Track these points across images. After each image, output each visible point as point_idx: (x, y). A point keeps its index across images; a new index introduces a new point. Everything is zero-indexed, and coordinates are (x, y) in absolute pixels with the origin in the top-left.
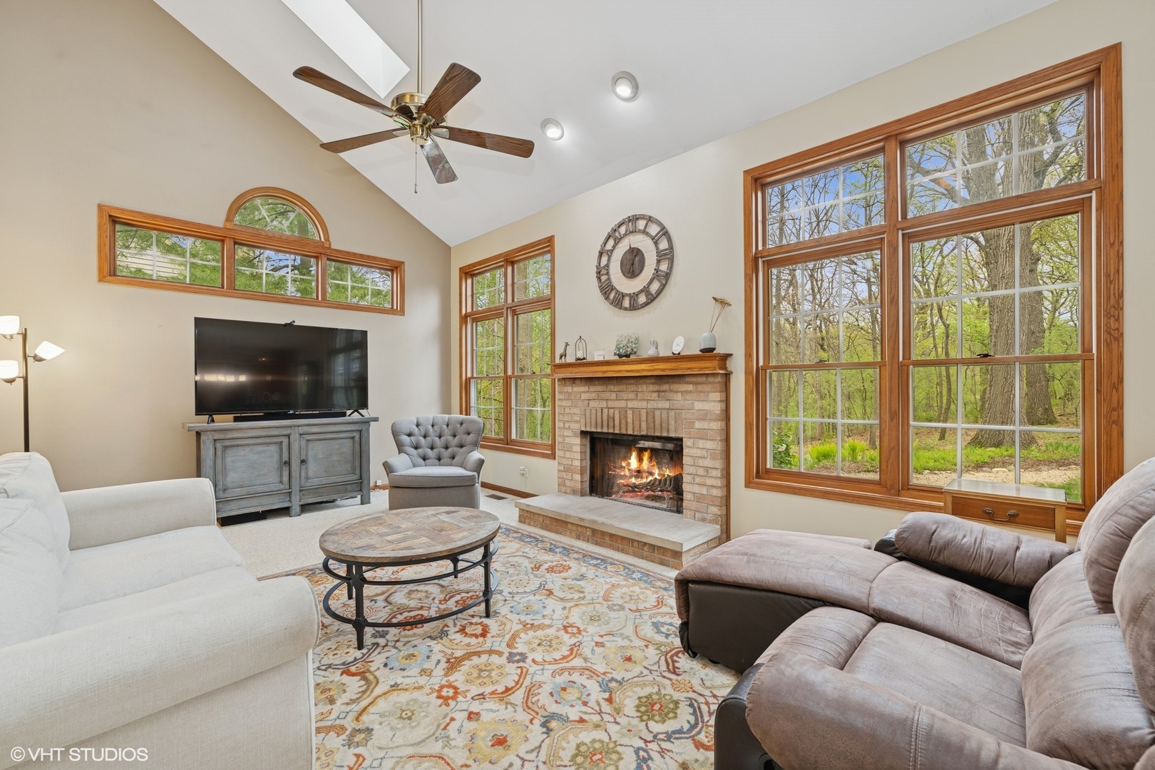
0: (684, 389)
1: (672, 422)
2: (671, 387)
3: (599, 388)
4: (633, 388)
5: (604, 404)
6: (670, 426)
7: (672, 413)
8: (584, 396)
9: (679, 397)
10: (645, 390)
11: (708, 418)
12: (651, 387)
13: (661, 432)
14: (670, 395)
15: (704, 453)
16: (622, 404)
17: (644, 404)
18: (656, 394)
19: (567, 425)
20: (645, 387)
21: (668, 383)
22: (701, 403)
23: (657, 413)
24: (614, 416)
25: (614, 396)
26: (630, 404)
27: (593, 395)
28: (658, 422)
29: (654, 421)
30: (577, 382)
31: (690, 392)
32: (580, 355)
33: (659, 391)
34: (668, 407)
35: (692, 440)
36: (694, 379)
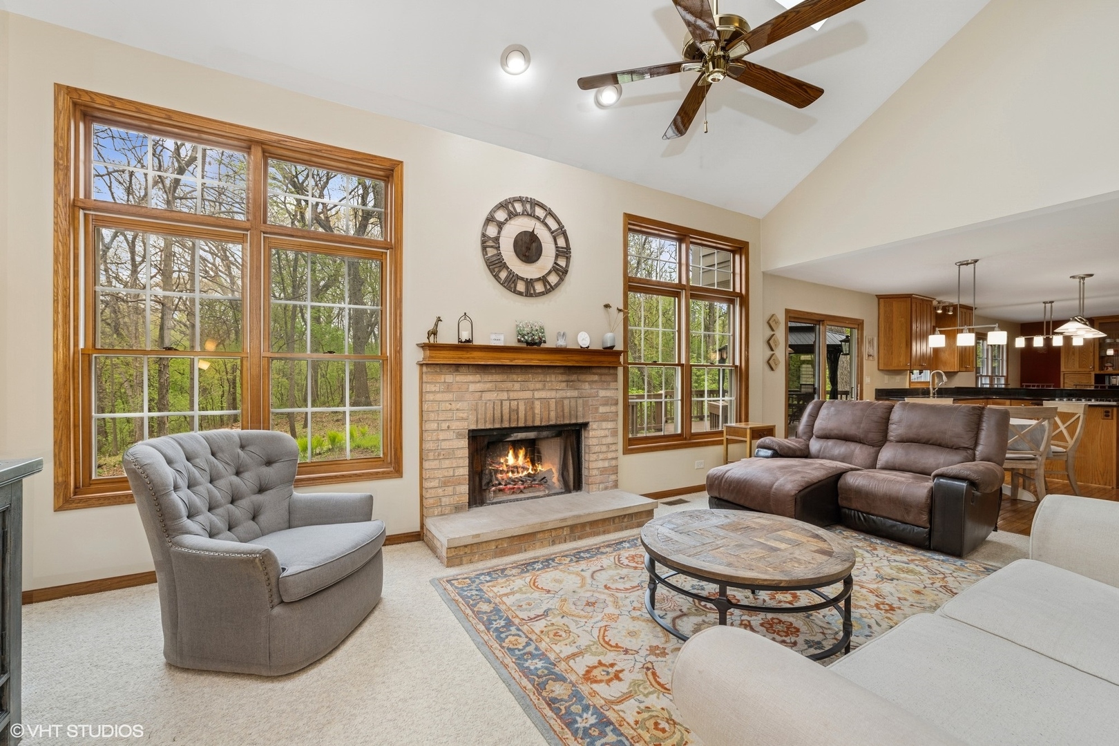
0: (591, 379)
1: (580, 409)
2: (579, 378)
3: (497, 377)
4: (541, 377)
5: (504, 396)
6: (578, 413)
7: (580, 401)
8: (472, 387)
9: (587, 386)
10: (553, 379)
11: (610, 403)
12: (561, 378)
13: (570, 420)
14: (578, 384)
15: (607, 432)
16: (528, 395)
17: (553, 394)
18: (564, 384)
19: (444, 426)
20: (553, 376)
21: (576, 373)
22: (605, 391)
23: (566, 402)
24: (518, 408)
25: (517, 386)
26: (537, 395)
27: (489, 386)
28: (566, 410)
29: (563, 411)
30: (463, 369)
31: (596, 381)
32: (465, 336)
33: (567, 381)
34: (576, 395)
35: (597, 423)
36: (599, 371)
